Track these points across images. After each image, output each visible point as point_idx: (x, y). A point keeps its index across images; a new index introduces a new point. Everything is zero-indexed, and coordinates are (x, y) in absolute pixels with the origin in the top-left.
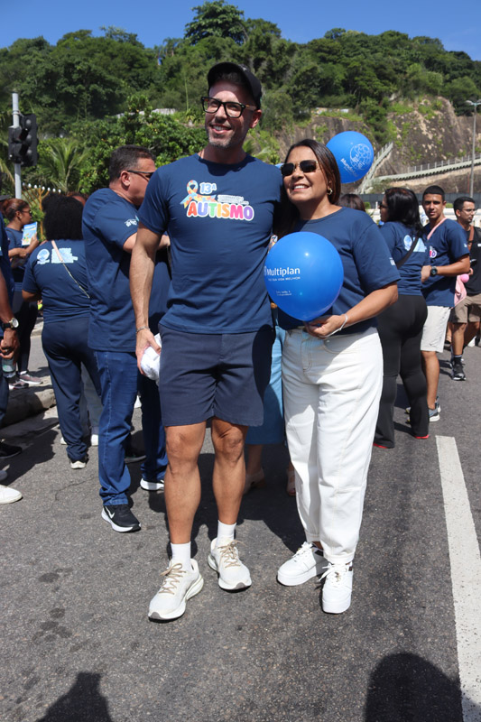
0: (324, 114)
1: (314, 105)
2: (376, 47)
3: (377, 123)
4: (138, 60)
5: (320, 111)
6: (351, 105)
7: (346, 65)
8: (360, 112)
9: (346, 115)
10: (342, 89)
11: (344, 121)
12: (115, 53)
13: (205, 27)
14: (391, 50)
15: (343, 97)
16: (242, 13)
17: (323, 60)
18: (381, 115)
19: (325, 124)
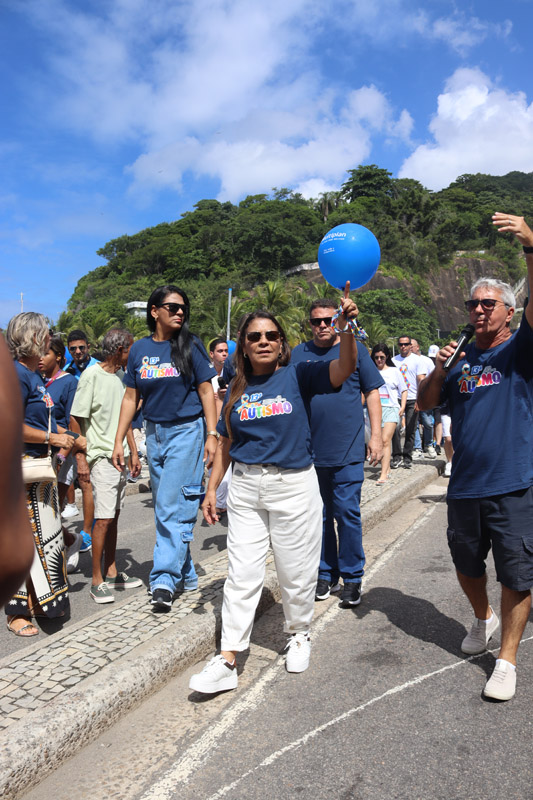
0: (463, 255)
1: (455, 248)
2: (504, 191)
3: (510, 261)
4: (310, 219)
5: (461, 253)
6: (488, 246)
7: (481, 213)
8: (495, 252)
9: (483, 256)
10: (478, 233)
11: (481, 261)
12: (291, 213)
13: (361, 187)
14: (519, 193)
15: (480, 241)
16: (391, 174)
17: (460, 209)
18: (513, 254)
19: (465, 265)
